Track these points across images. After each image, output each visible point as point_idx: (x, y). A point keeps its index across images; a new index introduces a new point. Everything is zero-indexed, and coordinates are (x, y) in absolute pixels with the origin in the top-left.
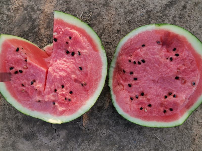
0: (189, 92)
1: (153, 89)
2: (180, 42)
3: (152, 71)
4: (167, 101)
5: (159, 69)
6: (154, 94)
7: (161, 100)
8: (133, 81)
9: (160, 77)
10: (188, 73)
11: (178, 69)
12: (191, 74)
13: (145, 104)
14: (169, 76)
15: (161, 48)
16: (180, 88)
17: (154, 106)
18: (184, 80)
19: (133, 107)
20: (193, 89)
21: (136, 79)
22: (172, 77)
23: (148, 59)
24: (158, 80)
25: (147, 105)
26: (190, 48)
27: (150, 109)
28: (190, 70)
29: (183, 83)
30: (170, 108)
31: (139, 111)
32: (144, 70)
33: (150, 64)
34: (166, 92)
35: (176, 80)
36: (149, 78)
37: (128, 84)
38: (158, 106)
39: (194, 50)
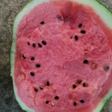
0: (102, 79)
1: (58, 77)
2: (86, 15)
3: (56, 54)
4: (76, 92)
5: (63, 52)
6: (60, 83)
7: (69, 91)
8: (35, 68)
9: (65, 62)
10: (98, 55)
11: (85, 50)
12: (102, 56)
13: (51, 96)
14: (76, 61)
15: (63, 25)
16: (91, 74)
17: (62, 98)
18: (94, 63)
19: (37, 101)
20: (106, 74)
21: (38, 66)
22: (79, 61)
23: (50, 40)
24: (64, 65)
25: (54, 98)
26: (99, 22)
27: (58, 102)
28: (100, 50)
29: (93, 68)
30: (81, 100)
31: (45, 106)
32: (47, 54)
33: (52, 46)
34: (74, 80)
35: (84, 64)
36: (53, 64)
37: (30, 72)
38: (66, 98)
39: (104, 24)
